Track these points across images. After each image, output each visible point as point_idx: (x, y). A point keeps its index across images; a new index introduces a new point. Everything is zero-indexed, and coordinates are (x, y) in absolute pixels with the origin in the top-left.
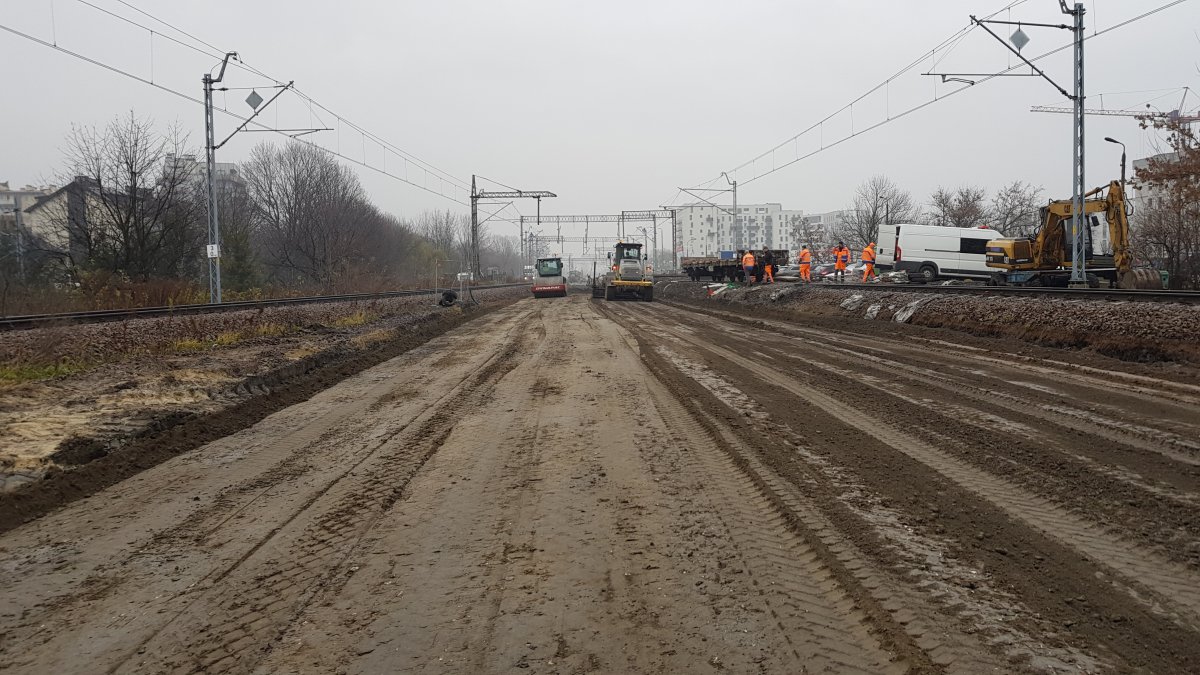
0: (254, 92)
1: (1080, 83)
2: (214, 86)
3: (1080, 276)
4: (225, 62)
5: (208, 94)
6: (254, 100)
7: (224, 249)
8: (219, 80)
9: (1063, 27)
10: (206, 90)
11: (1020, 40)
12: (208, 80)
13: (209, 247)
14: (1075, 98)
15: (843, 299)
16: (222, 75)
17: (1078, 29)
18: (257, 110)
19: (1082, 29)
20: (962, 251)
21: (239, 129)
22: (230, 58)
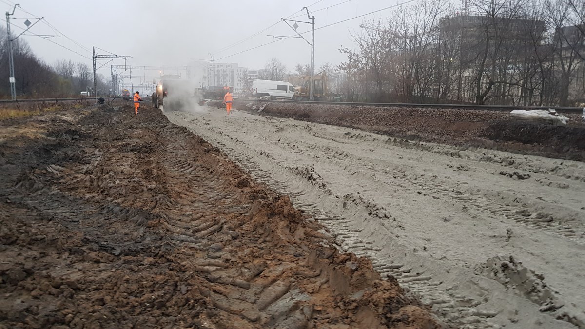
0: (27, 20)
1: (313, 40)
2: (10, 16)
3: (312, 98)
4: (15, 7)
5: (8, 19)
6: (28, 23)
7: (16, 79)
8: (12, 14)
9: (309, 23)
10: (7, 18)
11: (296, 26)
12: (8, 14)
13: (11, 79)
14: (312, 45)
15: (247, 104)
16: (13, 12)
17: (313, 23)
18: (29, 27)
19: (314, 24)
20: (277, 89)
21: (21, 34)
22: (17, 6)
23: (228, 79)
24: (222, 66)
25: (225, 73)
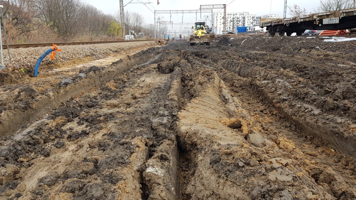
23: (240, 23)
24: (237, 14)
25: (238, 20)
